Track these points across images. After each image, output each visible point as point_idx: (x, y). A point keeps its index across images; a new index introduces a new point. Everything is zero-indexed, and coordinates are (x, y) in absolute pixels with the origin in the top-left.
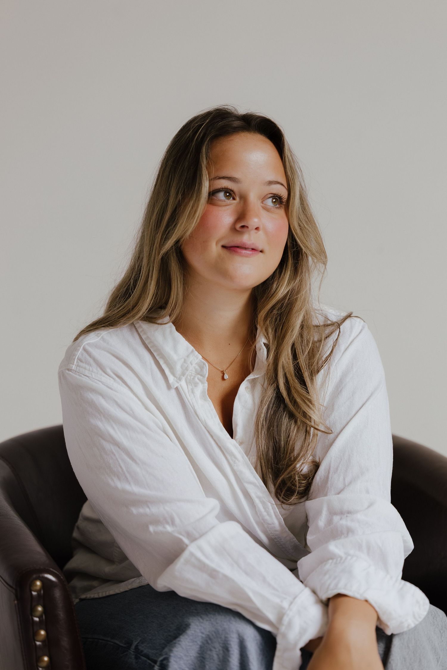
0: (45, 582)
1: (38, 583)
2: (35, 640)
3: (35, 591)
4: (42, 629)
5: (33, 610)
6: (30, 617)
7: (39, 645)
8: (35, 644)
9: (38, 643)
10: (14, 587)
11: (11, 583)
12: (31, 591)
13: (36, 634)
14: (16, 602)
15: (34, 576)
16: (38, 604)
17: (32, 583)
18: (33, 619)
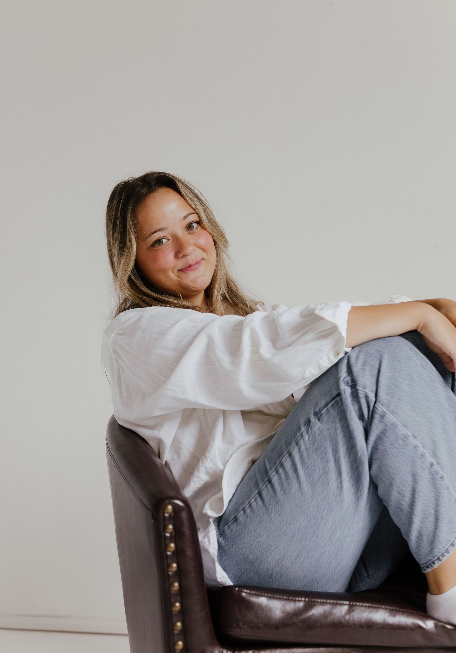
0: (175, 506)
1: (170, 507)
2: (166, 551)
3: (167, 513)
4: (171, 542)
5: (165, 528)
6: (163, 533)
7: (170, 555)
8: (167, 554)
9: (169, 553)
10: (151, 509)
11: (149, 506)
12: (164, 513)
13: (167, 546)
14: (152, 521)
15: (167, 502)
16: (169, 524)
17: (165, 508)
18: (165, 535)
